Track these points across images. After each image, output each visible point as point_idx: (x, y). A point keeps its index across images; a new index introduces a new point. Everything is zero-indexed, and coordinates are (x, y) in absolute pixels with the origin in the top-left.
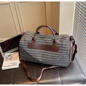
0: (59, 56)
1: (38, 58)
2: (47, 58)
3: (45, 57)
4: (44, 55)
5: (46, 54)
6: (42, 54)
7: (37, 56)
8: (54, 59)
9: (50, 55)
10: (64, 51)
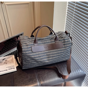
0: (64, 51)
1: (44, 60)
2: (53, 57)
3: (51, 57)
4: (49, 55)
5: (51, 53)
6: (47, 55)
7: (43, 59)
8: (60, 55)
9: (56, 52)
10: (68, 45)
